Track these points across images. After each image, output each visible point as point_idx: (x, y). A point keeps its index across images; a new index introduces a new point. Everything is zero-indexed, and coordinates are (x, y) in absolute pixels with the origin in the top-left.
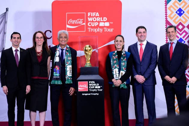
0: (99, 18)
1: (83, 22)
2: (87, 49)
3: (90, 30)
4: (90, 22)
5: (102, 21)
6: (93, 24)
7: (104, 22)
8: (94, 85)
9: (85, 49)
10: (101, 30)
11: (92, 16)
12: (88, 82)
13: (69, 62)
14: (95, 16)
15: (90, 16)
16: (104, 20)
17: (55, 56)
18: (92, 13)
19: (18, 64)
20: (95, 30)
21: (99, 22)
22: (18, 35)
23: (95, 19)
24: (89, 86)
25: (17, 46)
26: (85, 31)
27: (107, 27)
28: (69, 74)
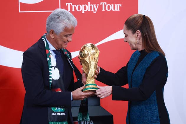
10: (95, 8)
20: (82, 7)
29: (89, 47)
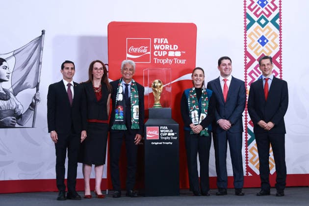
0: (168, 46)
1: (148, 51)
2: (156, 84)
3: (157, 60)
4: (157, 50)
5: (172, 49)
6: (160, 54)
7: (175, 51)
8: (167, 131)
9: (154, 85)
10: (171, 61)
11: (159, 42)
12: (160, 128)
13: (136, 101)
14: (163, 44)
15: (157, 44)
16: (174, 49)
17: (116, 93)
18: (159, 39)
19: (71, 102)
20: (163, 61)
21: (168, 51)
22: (72, 64)
23: (162, 47)
24: (160, 133)
25: (70, 79)
26: (150, 62)
27: (179, 58)
28: (135, 117)
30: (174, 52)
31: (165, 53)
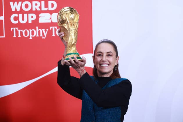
0: (38, 3)
3: (17, 32)
4: (16, 12)
5: (46, 9)
6: (23, 19)
7: (51, 12)
10: (44, 33)
16: (50, 8)
20: (29, 32)
21: (37, 13)
23: (27, 6)
26: (4, 37)
29: (67, 11)
30: (48, 15)
31: (32, 18)
